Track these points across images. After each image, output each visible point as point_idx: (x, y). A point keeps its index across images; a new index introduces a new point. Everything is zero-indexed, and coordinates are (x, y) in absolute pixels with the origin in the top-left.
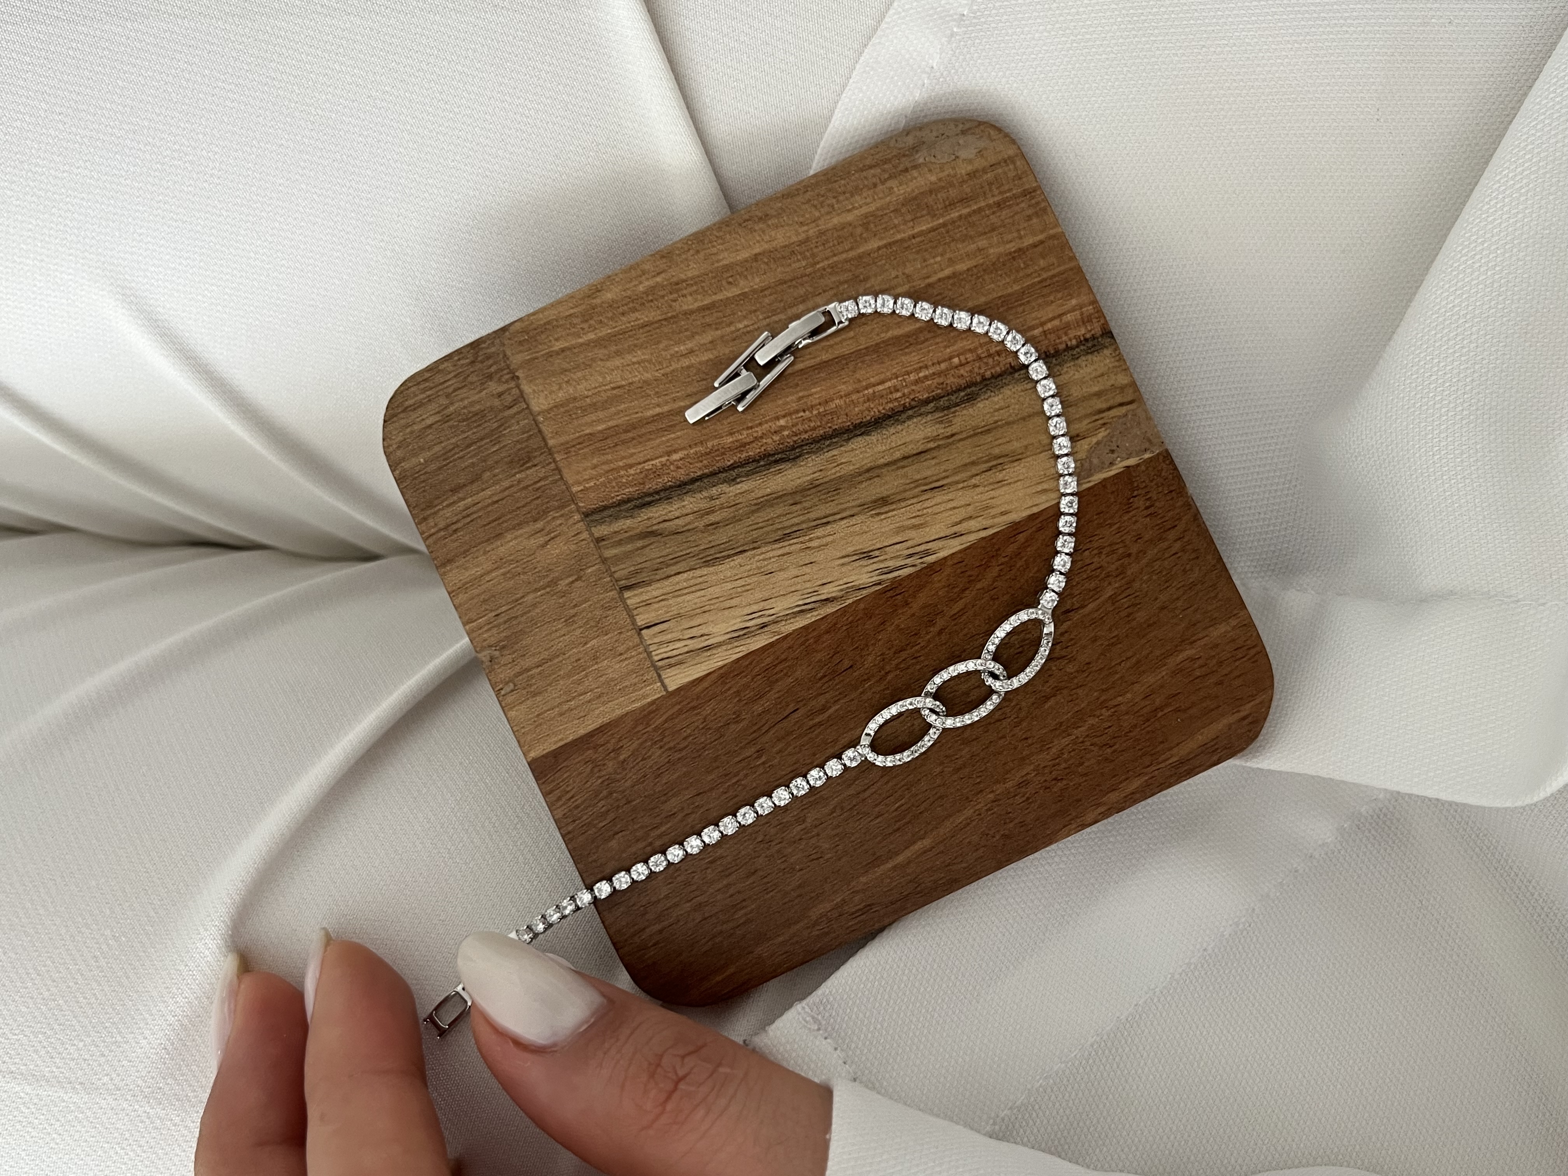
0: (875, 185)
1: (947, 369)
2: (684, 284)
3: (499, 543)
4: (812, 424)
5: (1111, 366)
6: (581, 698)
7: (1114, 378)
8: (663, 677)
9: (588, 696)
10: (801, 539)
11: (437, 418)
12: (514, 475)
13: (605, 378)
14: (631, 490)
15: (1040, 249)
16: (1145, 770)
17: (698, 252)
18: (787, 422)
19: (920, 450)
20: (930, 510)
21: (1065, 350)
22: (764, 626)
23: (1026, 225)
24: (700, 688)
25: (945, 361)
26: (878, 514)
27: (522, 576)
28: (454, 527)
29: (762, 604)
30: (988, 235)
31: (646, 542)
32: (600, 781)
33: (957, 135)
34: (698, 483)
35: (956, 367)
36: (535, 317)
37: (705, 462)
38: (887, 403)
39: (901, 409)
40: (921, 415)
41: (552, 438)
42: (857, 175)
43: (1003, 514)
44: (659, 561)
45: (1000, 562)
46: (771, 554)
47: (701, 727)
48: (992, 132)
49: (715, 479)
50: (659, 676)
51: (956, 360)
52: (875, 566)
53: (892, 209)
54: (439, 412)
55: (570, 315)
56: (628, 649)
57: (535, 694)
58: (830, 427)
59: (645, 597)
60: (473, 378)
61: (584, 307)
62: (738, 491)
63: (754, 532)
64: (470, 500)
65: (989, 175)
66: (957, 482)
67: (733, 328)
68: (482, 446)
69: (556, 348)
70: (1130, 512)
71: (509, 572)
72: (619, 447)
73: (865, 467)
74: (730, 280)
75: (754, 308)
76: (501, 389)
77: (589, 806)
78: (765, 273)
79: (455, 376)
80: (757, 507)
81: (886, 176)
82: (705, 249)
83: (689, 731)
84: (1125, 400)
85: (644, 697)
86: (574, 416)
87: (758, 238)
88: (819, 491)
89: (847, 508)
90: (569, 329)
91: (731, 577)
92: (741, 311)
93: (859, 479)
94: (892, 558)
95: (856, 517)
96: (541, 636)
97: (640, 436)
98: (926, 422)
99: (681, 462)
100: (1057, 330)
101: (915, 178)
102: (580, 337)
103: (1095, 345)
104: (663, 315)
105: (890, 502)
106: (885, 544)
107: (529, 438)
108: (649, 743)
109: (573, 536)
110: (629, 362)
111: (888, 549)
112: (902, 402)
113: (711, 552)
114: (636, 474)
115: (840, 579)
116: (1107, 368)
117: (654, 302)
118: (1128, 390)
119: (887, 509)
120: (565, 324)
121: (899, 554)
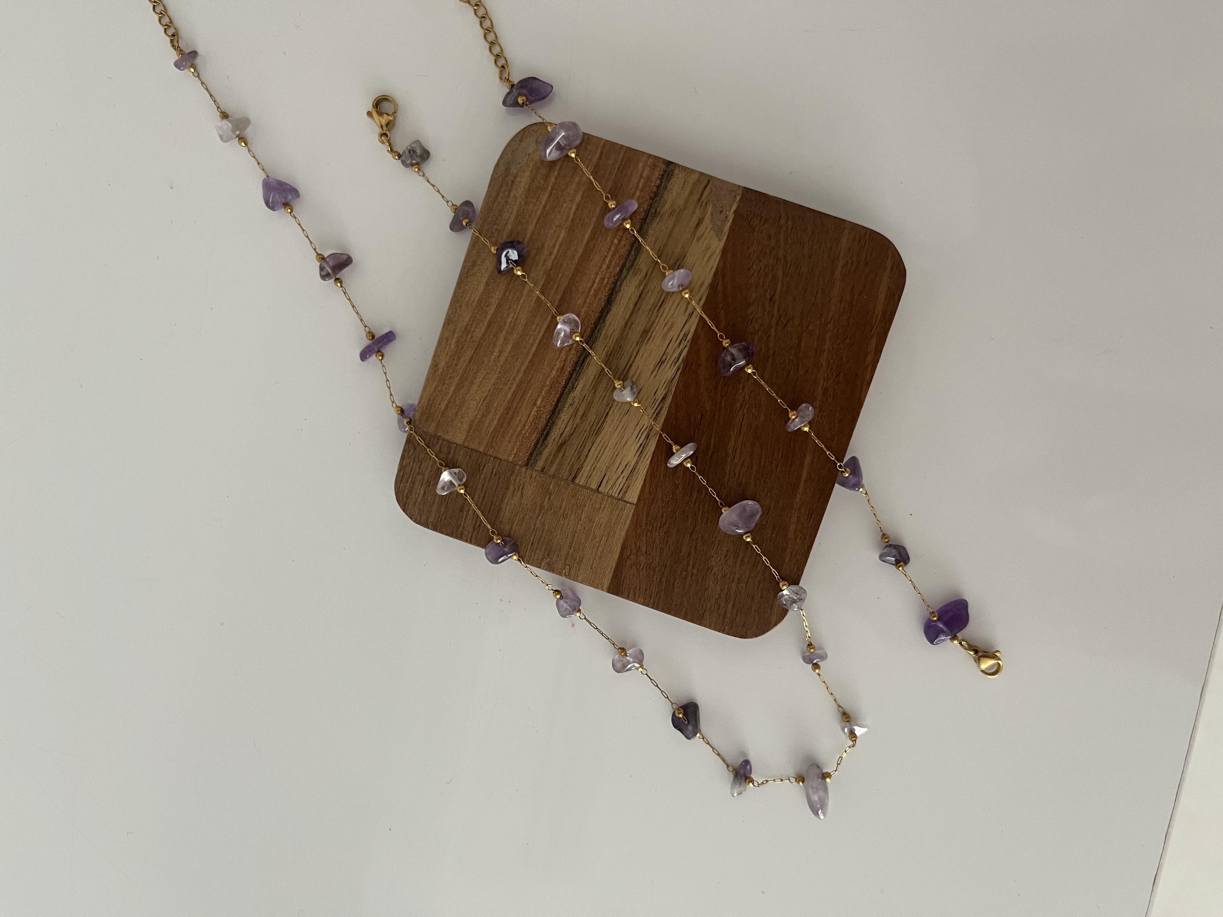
0: (506, 202)
1: (616, 248)
2: (469, 326)
3: (502, 513)
5: (684, 176)
6: (602, 543)
7: (690, 180)
8: (627, 500)
9: (604, 539)
12: (480, 478)
13: (476, 400)
14: (534, 435)
15: (603, 157)
16: (872, 333)
17: (461, 307)
19: (639, 294)
20: (669, 316)
21: (658, 189)
22: (648, 436)
23: (587, 152)
24: (647, 490)
25: (611, 247)
26: (649, 340)
29: (637, 428)
30: (576, 173)
31: (563, 451)
32: (644, 570)
33: (519, 144)
34: (559, 405)
35: (619, 244)
36: (421, 404)
37: (553, 393)
38: (605, 289)
39: (613, 285)
40: (624, 279)
41: (480, 447)
42: (495, 205)
43: (701, 286)
44: (576, 453)
45: (721, 308)
47: (664, 505)
48: (533, 128)
49: (565, 396)
50: (625, 501)
51: (616, 241)
52: (670, 363)
53: (523, 204)
54: (422, 484)
55: (435, 387)
56: (601, 503)
57: (581, 561)
58: (591, 324)
59: (585, 475)
60: (422, 456)
61: (437, 379)
62: (580, 390)
63: (604, 401)
67: (508, 324)
69: (443, 408)
70: (755, 230)
71: (518, 522)
72: (511, 423)
73: (623, 326)
74: (486, 305)
75: (508, 306)
76: (438, 448)
77: (650, 586)
78: (498, 287)
79: (414, 462)
80: (594, 389)
81: (507, 193)
82: (463, 303)
83: (661, 512)
84: (705, 184)
85: (627, 517)
86: (479, 429)
87: (480, 275)
88: (614, 355)
89: (633, 350)
90: (441, 394)
91: (613, 430)
92: (504, 313)
93: (625, 333)
94: (673, 353)
95: (640, 351)
96: (559, 534)
97: (515, 409)
98: (630, 280)
99: (543, 403)
100: (646, 184)
101: (521, 181)
102: (448, 393)
103: (668, 174)
104: (473, 349)
105: (648, 330)
106: (664, 350)
107: (470, 457)
108: (649, 534)
109: (530, 479)
110: (480, 383)
111: (667, 351)
112: (611, 282)
113: (595, 428)
114: (530, 426)
115: (660, 384)
116: (683, 178)
117: (464, 346)
118: (702, 178)
119: (650, 334)
120: (437, 394)
121: (674, 348)
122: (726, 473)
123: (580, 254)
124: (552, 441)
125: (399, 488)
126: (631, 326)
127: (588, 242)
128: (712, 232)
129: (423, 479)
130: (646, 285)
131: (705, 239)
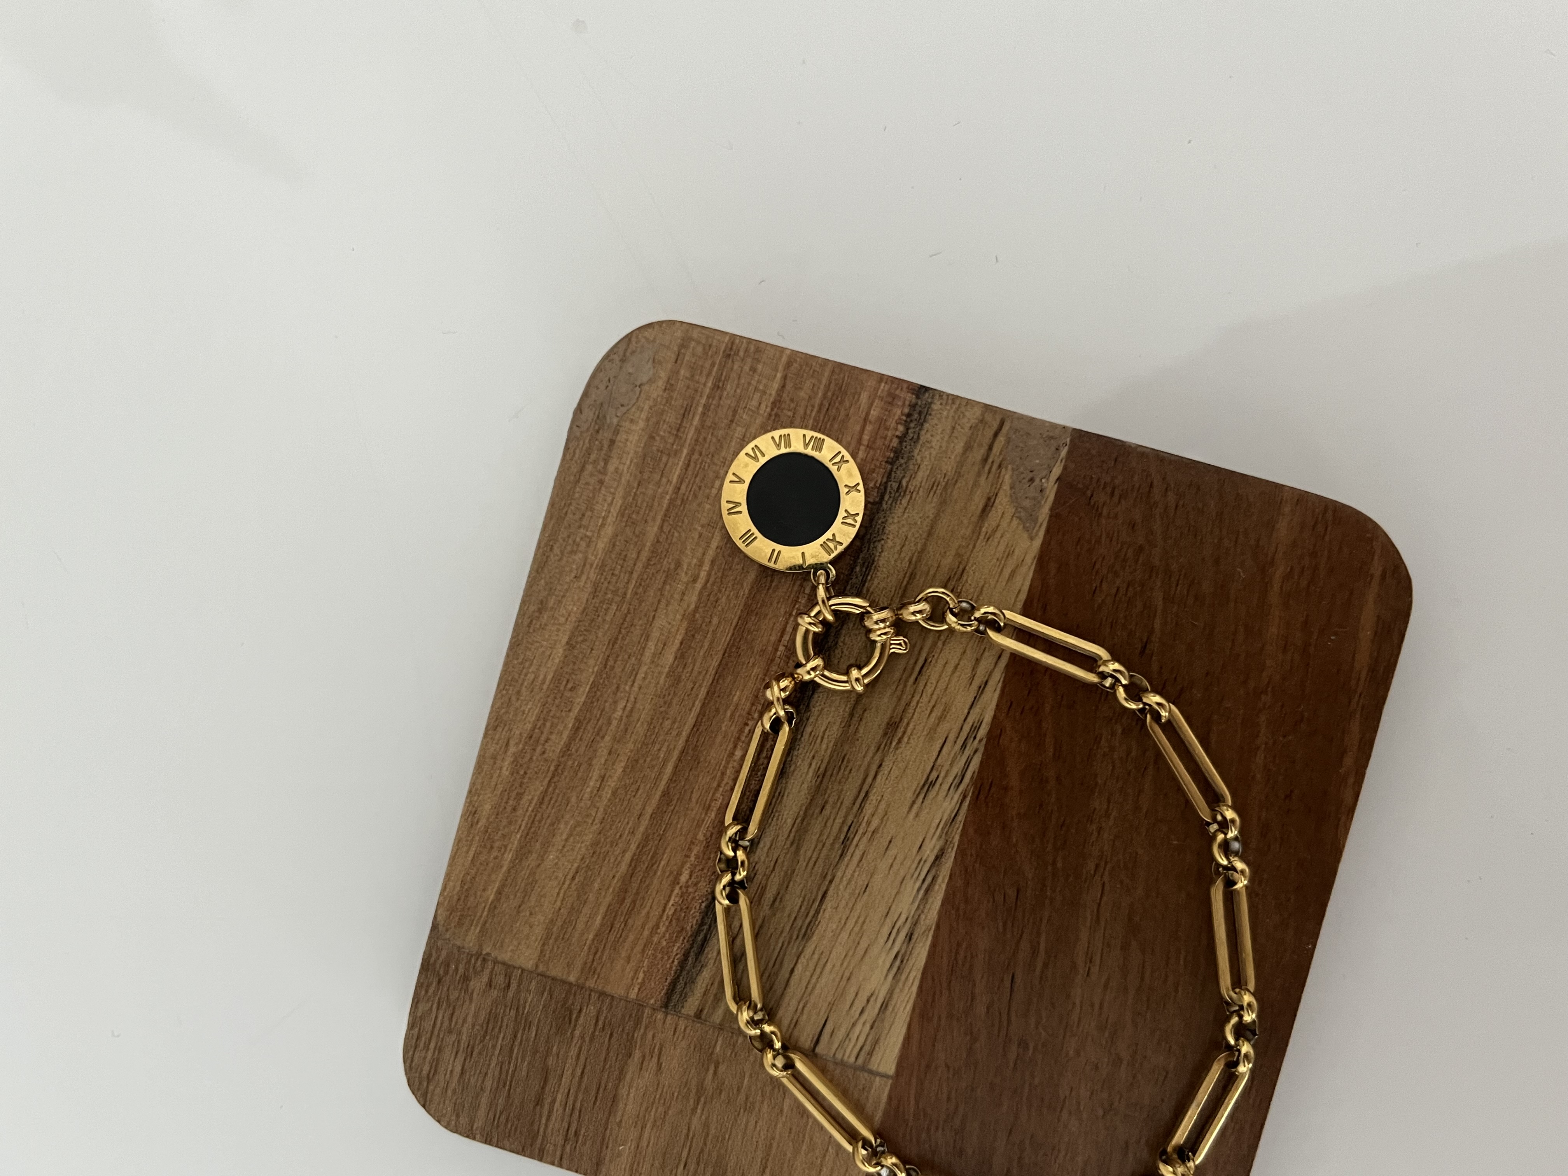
0: (601, 482)
2: (536, 731)
3: (621, 1105)
5: (952, 413)
6: (827, 1158)
7: (965, 420)
8: (874, 1068)
9: (831, 1150)
10: (860, 831)
11: (461, 1057)
12: (573, 1036)
13: (556, 878)
14: (678, 945)
15: (789, 386)
17: (519, 693)
20: (937, 692)
21: (901, 443)
22: (910, 937)
23: (756, 377)
24: (915, 1046)
26: (900, 741)
27: (670, 1112)
28: (572, 1131)
29: (888, 920)
30: (736, 419)
33: (621, 367)
36: (448, 890)
41: (569, 973)
42: (578, 489)
46: (849, 871)
47: (951, 1076)
48: (646, 334)
50: (871, 1072)
52: (946, 787)
53: (636, 485)
54: (457, 1052)
55: (474, 857)
60: (454, 995)
61: (477, 838)
62: (766, 849)
63: (815, 869)
64: (559, 1096)
65: (682, 372)
67: (615, 723)
68: (521, 1042)
69: (492, 898)
70: (1101, 513)
71: (655, 1121)
72: (629, 921)
73: (846, 715)
74: (569, 686)
75: (614, 688)
76: (485, 979)
78: (592, 649)
79: (438, 1009)
80: (795, 845)
81: (602, 464)
82: (522, 684)
83: (945, 1090)
84: (995, 427)
86: (566, 936)
87: (554, 628)
88: (831, 776)
89: (869, 766)
90: (485, 869)
91: (838, 926)
92: (606, 701)
93: (852, 729)
94: (951, 765)
95: (884, 763)
96: (740, 1144)
97: (637, 893)
99: (693, 879)
100: (877, 434)
101: (627, 440)
102: (502, 867)
103: (920, 412)
104: (545, 777)
105: (898, 720)
106: (933, 760)
107: (551, 995)
109: (674, 1034)
110: (563, 843)
111: (939, 761)
113: (800, 924)
114: (668, 927)
115: (929, 829)
116: (950, 418)
117: (529, 772)
118: (988, 417)
119: (902, 729)
120: (478, 869)
121: (952, 755)
122: (1074, 1004)
125: (412, 1061)
126: (863, 714)
128: (1015, 522)
129: (459, 1042)
131: (1002, 536)
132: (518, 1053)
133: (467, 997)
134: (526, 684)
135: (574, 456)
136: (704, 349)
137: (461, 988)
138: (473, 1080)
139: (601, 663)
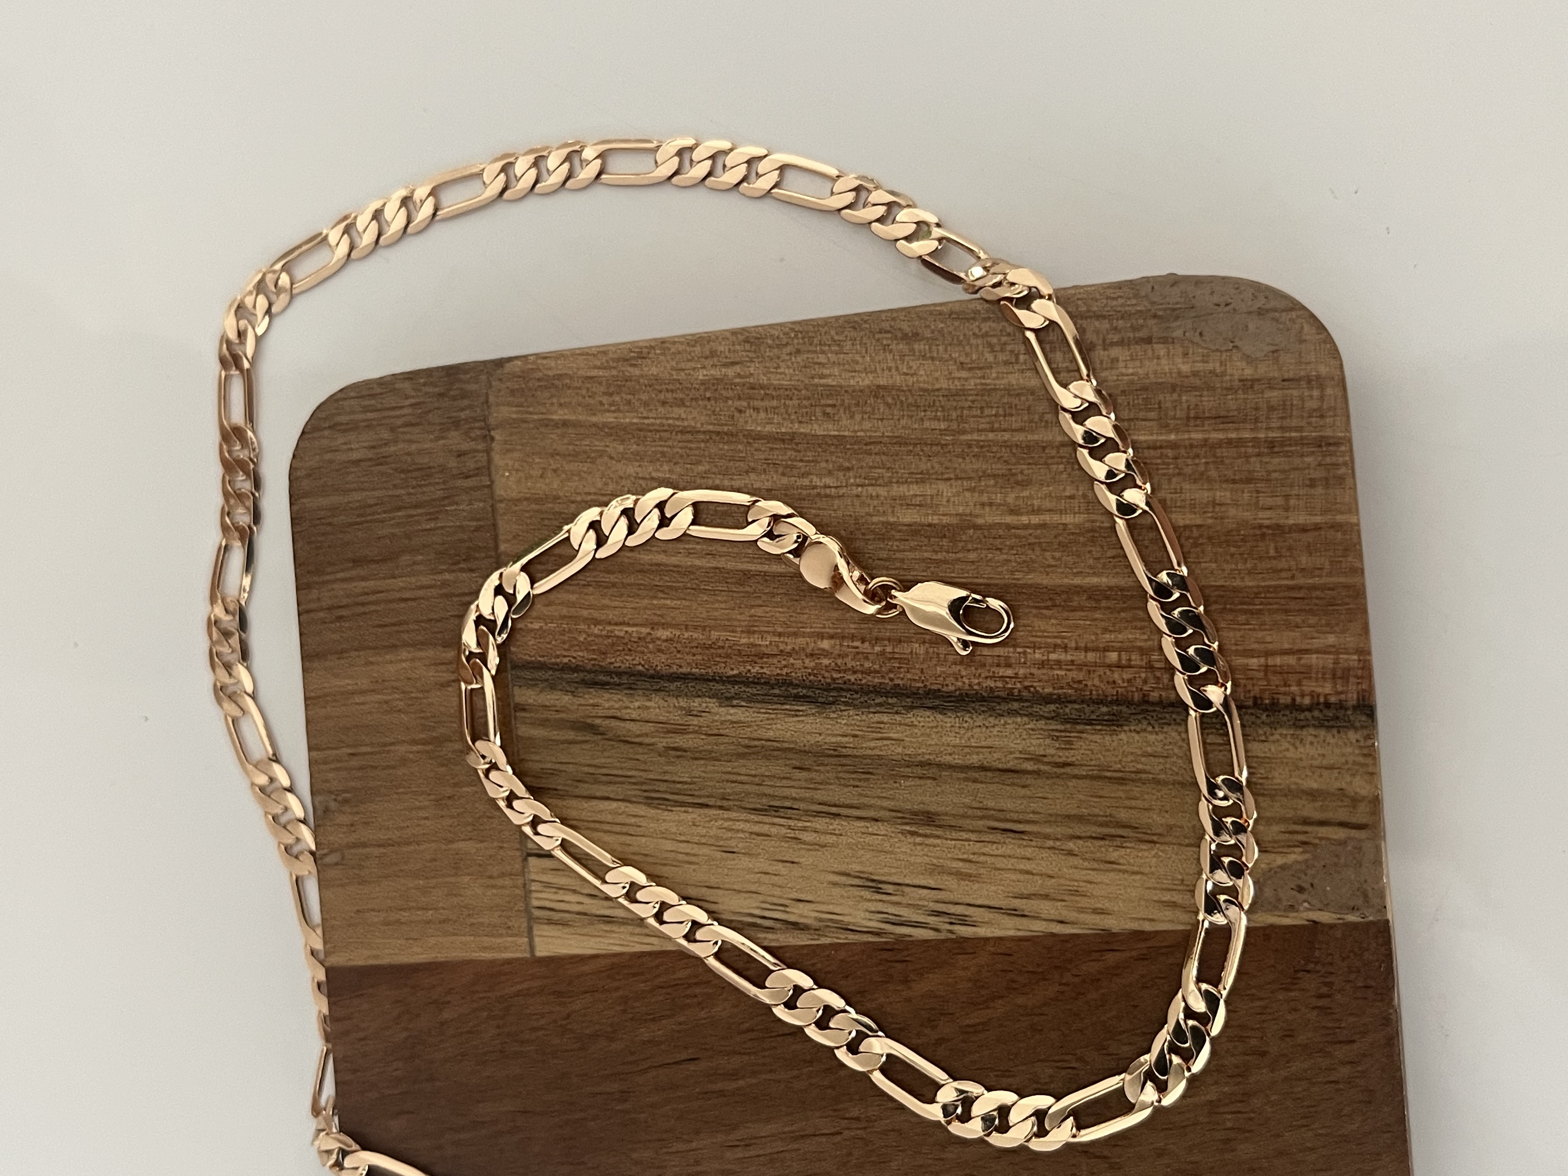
1: (1095, 664)
2: (762, 392)
3: (389, 657)
4: (867, 665)
5: (1351, 759)
6: (420, 913)
7: (1348, 779)
8: (536, 932)
9: (429, 915)
10: (791, 823)
11: (370, 454)
12: (441, 572)
13: (606, 484)
14: (585, 655)
15: (1308, 537)
17: (798, 351)
18: (833, 647)
19: (1010, 765)
20: (989, 859)
21: (1287, 707)
23: (1303, 492)
24: (577, 970)
25: (1095, 650)
26: (913, 833)
27: (402, 716)
28: (344, 612)
29: (705, 889)
30: (1237, 486)
32: (405, 1034)
33: (1250, 313)
34: (678, 684)
35: (1110, 666)
36: (545, 362)
37: (699, 657)
38: (986, 678)
39: (1002, 694)
40: (1030, 715)
41: (508, 541)
43: (1096, 911)
44: (586, 769)
45: (1064, 981)
46: (741, 825)
47: (559, 1023)
48: (1306, 328)
49: (704, 687)
50: (530, 930)
51: (1113, 656)
52: (880, 907)
54: (373, 447)
55: (592, 378)
56: (503, 875)
57: (363, 882)
58: (891, 680)
60: (434, 417)
61: (614, 373)
62: (729, 717)
63: (729, 784)
64: (372, 583)
65: (1274, 396)
66: (1047, 837)
67: (806, 482)
68: (413, 516)
69: (554, 417)
70: (1291, 990)
71: (386, 702)
73: (919, 758)
74: (829, 410)
75: (847, 464)
76: (466, 446)
77: (380, 1061)
78: (882, 420)
79: (411, 405)
80: (745, 750)
81: (1116, 338)
82: (809, 351)
83: (543, 1022)
84: (1354, 820)
85: (500, 949)
87: (890, 363)
88: (843, 765)
89: (870, 806)
90: (583, 397)
91: (676, 834)
92: (827, 461)
93: (906, 771)
94: (909, 905)
95: (880, 824)
96: (399, 807)
97: (624, 586)
98: (1033, 730)
99: (666, 644)
100: (1288, 672)
101: (1158, 358)
102: (595, 414)
103: (1338, 718)
104: (713, 424)
105: (937, 823)
106: (907, 881)
107: (477, 529)
108: (485, 1014)
111: (907, 890)
112: (1009, 686)
113: (662, 789)
114: (601, 636)
115: (824, 903)
116: (1343, 760)
117: (713, 402)
118: (1363, 807)
119: (928, 832)
120: (580, 388)
121: (921, 903)
122: (691, 1141)
123: (1045, 582)
124: (591, 701)
125: (345, 399)
126: (929, 778)
127: (1079, 590)
129: (385, 444)
130: (1037, 773)
132: (400, 517)
133: (437, 434)
134: (810, 356)
135: (1113, 299)
136: (1315, 410)
137: (444, 424)
138: (350, 478)
139: (870, 437)
